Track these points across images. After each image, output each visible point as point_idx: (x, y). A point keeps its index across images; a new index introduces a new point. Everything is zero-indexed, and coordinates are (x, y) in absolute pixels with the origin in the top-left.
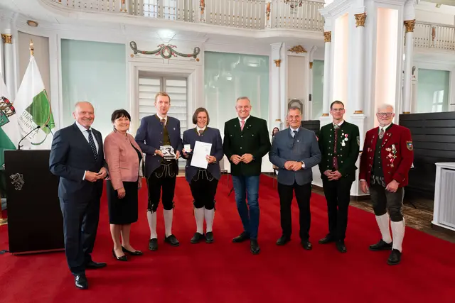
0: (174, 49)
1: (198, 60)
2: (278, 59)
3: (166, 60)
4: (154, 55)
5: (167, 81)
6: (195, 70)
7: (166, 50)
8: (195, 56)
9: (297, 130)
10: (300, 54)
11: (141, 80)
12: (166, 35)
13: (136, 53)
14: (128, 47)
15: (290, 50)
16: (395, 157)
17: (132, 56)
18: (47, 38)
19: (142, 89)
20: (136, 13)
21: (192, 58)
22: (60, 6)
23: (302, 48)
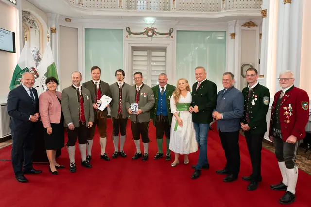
0: (155, 30)
1: (172, 37)
2: (233, 33)
3: (150, 38)
4: (141, 36)
5: (152, 52)
6: (170, 44)
7: (150, 31)
8: (170, 34)
10: (252, 28)
11: (134, 52)
12: (149, 21)
13: (130, 35)
14: (125, 31)
15: (242, 26)
16: (290, 114)
17: (127, 37)
18: (77, 28)
19: (135, 58)
20: (129, 8)
21: (168, 36)
22: (82, 8)
23: (253, 23)
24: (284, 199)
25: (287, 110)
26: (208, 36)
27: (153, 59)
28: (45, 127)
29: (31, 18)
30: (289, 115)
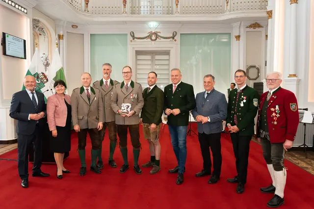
0: (159, 34)
1: (175, 40)
2: (238, 35)
3: (153, 42)
4: (145, 40)
5: (156, 56)
6: (174, 47)
7: (153, 36)
8: (173, 38)
9: (209, 92)
10: (257, 29)
11: (138, 56)
12: (153, 25)
13: (134, 39)
14: (129, 36)
15: (247, 27)
16: (278, 115)
17: (131, 41)
18: (83, 34)
19: (139, 62)
20: (133, 13)
21: (171, 39)
22: (88, 14)
23: (258, 24)
24: (272, 202)
25: (275, 112)
26: (212, 39)
27: (157, 62)
28: (51, 129)
29: (40, 25)
30: (276, 116)
